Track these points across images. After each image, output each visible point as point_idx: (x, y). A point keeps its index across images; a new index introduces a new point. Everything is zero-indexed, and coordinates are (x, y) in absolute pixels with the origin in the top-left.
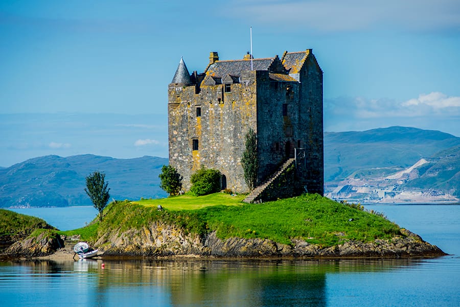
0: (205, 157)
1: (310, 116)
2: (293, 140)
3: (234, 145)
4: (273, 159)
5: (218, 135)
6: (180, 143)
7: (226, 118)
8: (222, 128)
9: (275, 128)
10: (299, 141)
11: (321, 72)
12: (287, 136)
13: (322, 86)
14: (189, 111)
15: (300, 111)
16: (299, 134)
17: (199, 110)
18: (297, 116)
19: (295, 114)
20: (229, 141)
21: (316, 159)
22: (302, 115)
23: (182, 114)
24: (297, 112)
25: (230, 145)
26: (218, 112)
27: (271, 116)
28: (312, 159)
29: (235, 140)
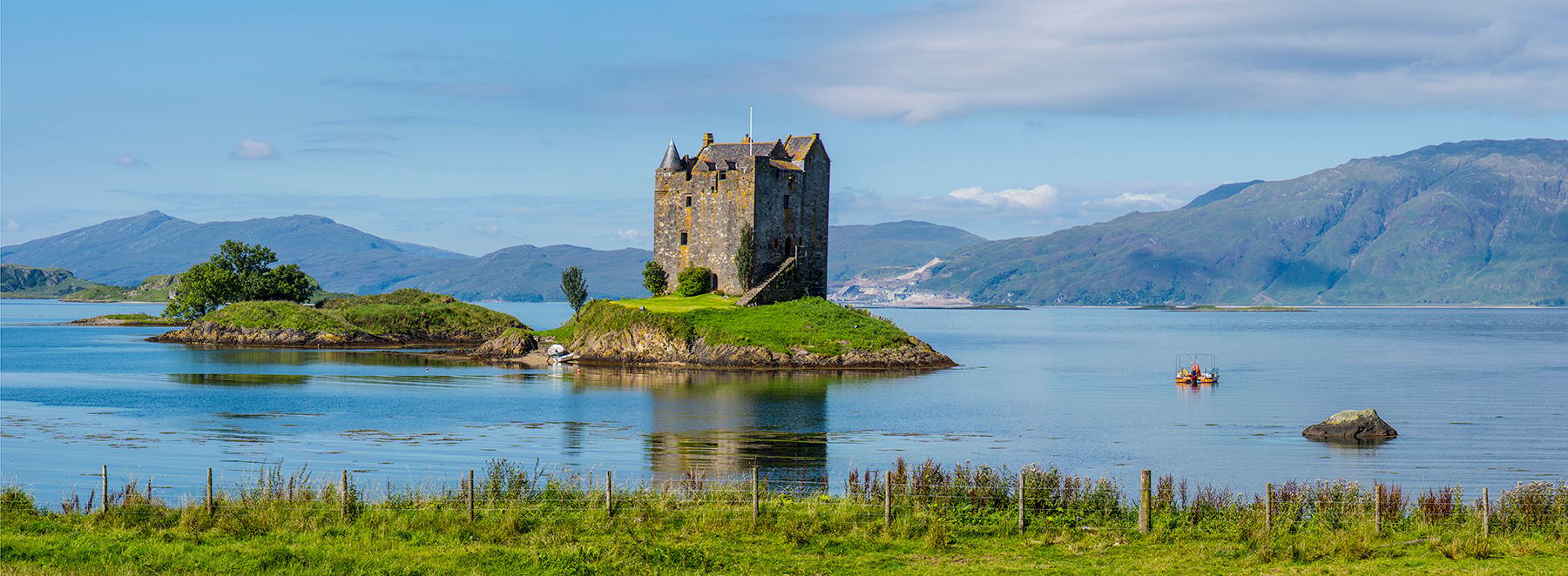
0: (695, 254)
1: (814, 210)
2: (795, 237)
3: (728, 240)
4: (771, 257)
5: (710, 228)
6: (667, 236)
7: (720, 209)
8: (714, 220)
9: (774, 223)
10: (801, 238)
11: (828, 161)
12: (788, 232)
13: (829, 176)
14: (678, 200)
15: (803, 204)
16: (802, 229)
17: (689, 198)
18: (799, 209)
19: (797, 207)
20: (722, 235)
21: (818, 258)
22: (805, 208)
23: (670, 203)
24: (800, 205)
25: (723, 240)
26: (711, 203)
27: (770, 209)
28: (814, 258)
29: (728, 235)
